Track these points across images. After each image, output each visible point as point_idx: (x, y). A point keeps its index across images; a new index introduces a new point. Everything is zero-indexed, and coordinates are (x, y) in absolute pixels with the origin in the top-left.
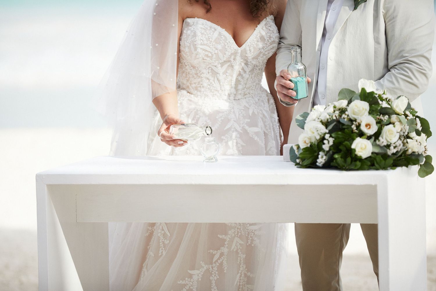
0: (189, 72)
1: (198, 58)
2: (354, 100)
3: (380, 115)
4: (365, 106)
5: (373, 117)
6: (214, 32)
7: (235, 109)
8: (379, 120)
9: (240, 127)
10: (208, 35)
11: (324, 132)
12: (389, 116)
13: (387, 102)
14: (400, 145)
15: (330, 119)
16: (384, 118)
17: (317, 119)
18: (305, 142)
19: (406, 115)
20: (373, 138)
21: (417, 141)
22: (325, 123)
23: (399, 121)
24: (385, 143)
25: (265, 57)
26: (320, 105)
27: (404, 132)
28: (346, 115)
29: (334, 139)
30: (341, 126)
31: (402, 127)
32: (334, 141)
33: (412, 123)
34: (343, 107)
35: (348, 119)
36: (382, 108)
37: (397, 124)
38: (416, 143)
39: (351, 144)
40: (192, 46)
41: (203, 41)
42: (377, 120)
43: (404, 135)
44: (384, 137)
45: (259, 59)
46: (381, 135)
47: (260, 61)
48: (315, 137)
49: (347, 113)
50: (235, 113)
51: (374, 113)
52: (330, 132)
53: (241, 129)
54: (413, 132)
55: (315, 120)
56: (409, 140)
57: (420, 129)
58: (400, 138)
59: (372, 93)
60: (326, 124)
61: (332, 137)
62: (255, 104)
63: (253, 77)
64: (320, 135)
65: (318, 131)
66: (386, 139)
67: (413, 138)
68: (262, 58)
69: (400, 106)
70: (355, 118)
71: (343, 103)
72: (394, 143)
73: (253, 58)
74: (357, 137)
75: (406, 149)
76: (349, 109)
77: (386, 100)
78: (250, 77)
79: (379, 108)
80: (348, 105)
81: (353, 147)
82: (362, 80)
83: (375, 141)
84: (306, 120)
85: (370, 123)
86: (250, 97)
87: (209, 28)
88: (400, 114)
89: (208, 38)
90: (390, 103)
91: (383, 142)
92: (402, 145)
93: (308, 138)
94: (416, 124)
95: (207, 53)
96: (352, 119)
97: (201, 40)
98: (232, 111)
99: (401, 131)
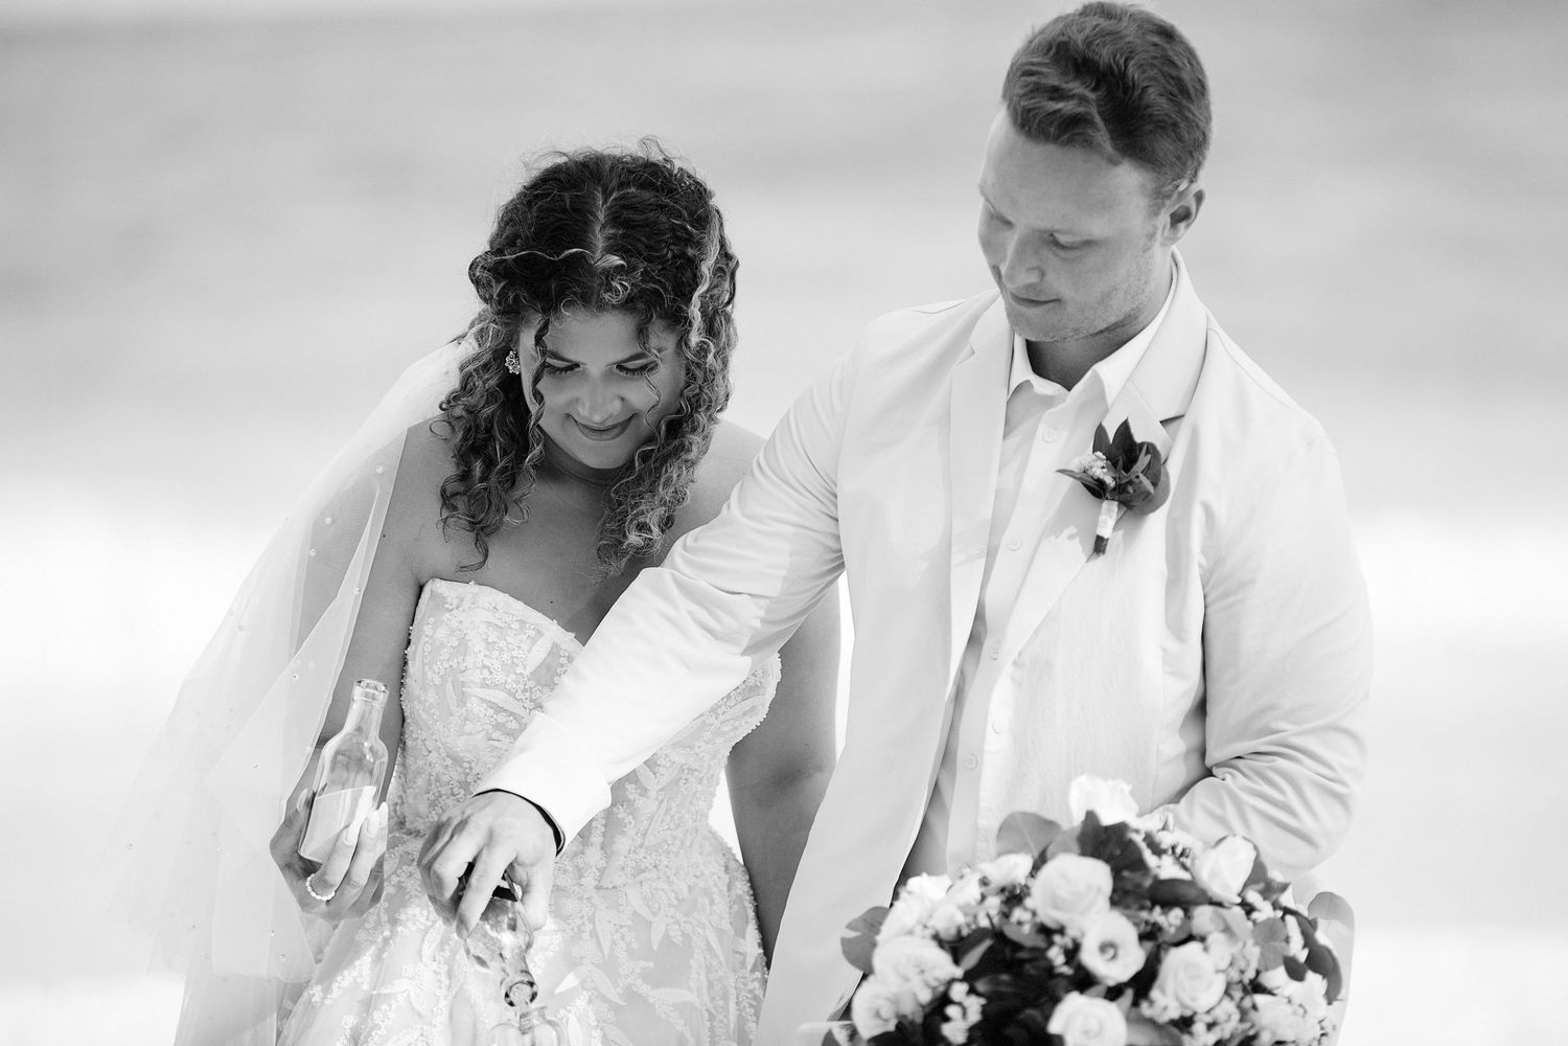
0: (437, 775)
1: (470, 734)
2: (1054, 855)
3: (1151, 909)
4: (1097, 875)
5: (1129, 917)
6: (534, 643)
7: (597, 924)
8: (1149, 928)
9: (616, 985)
10: (510, 650)
11: (948, 977)
12: (1186, 911)
13: (1178, 859)
14: (1229, 1016)
15: (968, 925)
16: (1167, 920)
17: (919, 929)
18: (878, 1015)
19: (1248, 908)
20: (1129, 994)
21: (1290, 1002)
22: (949, 942)
23: (1221, 927)
24: (1174, 1013)
25: (719, 740)
26: (929, 874)
27: (1243, 967)
28: (1026, 909)
29: (982, 1001)
30: (1008, 952)
31: (1236, 949)
32: (983, 1006)
33: (1270, 934)
34: (1016, 883)
35: (1035, 924)
36: (1159, 883)
37: (1216, 939)
38: (1288, 1009)
39: (1047, 1018)
40: (449, 686)
41: (491, 673)
42: (1143, 926)
43: (1241, 982)
44: (1170, 987)
45: (699, 747)
46: (1158, 983)
47: (701, 755)
48: (915, 996)
49: (1028, 902)
50: (598, 937)
51: (1130, 900)
52: (970, 977)
53: (621, 992)
54: (1275, 967)
55: (910, 932)
56: (1260, 999)
57: (1302, 955)
58: (1227, 993)
59: (1120, 829)
60: (956, 947)
61: (979, 994)
62: (674, 906)
63: (674, 810)
64: (934, 989)
65: (922, 972)
66: (1178, 999)
67: (1275, 992)
68: (709, 746)
69: (1225, 873)
70: (1057, 922)
71: (1016, 867)
72: (1208, 1012)
73: (674, 744)
74: (1068, 991)
75: (1251, 1033)
76: (1038, 888)
77: (1173, 852)
78: (662, 811)
79: (1148, 883)
80: (1032, 875)
81: (1054, 1027)
82: (1083, 779)
83: (1135, 1004)
84: (877, 932)
85: (1117, 940)
86: (659, 878)
87: (516, 626)
88: (1226, 904)
89: (510, 661)
90: (1188, 862)
91: (1165, 1008)
92: (1236, 1016)
93: (888, 999)
94: (1287, 940)
95: (501, 718)
96: (1051, 924)
97: (484, 667)
98: (589, 927)
99: (1231, 964)
